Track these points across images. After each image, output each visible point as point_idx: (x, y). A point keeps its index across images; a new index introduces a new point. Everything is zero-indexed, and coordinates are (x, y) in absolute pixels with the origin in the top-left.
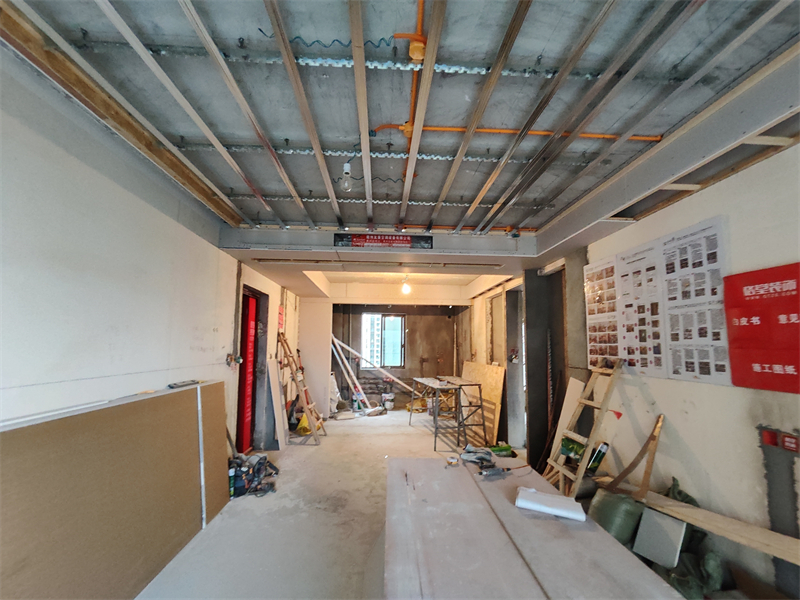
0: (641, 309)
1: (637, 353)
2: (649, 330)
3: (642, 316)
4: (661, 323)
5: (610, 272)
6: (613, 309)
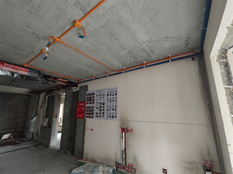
0: (100, 104)
1: (99, 114)
2: (102, 108)
3: (101, 105)
4: (105, 107)
5: (94, 94)
6: (93, 103)
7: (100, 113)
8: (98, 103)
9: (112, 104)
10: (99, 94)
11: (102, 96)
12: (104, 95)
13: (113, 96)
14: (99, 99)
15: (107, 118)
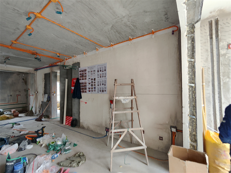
0: (92, 79)
2: (93, 84)
3: (92, 81)
4: (96, 83)
5: (85, 70)
6: (86, 79)
7: (92, 88)
8: (90, 78)
9: (102, 80)
10: (90, 71)
11: (93, 72)
12: (95, 71)
13: (103, 72)
14: (90, 74)
15: (98, 92)
